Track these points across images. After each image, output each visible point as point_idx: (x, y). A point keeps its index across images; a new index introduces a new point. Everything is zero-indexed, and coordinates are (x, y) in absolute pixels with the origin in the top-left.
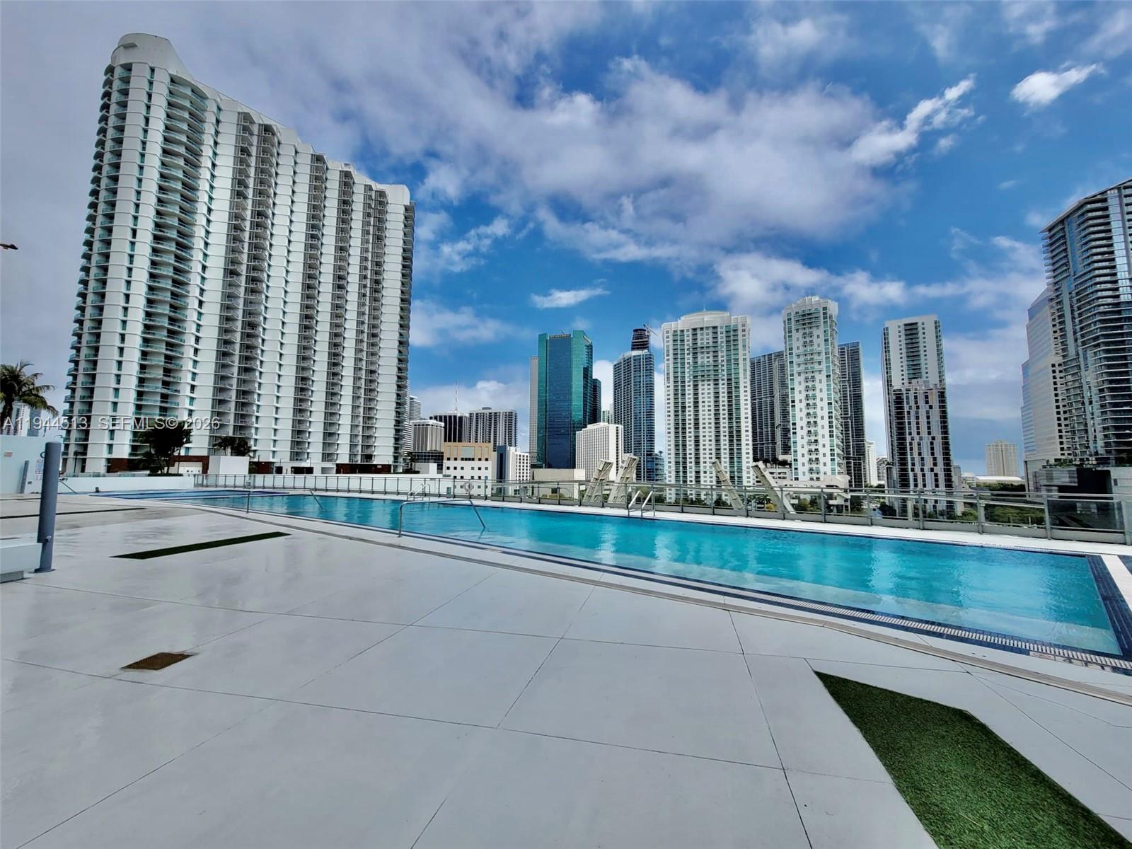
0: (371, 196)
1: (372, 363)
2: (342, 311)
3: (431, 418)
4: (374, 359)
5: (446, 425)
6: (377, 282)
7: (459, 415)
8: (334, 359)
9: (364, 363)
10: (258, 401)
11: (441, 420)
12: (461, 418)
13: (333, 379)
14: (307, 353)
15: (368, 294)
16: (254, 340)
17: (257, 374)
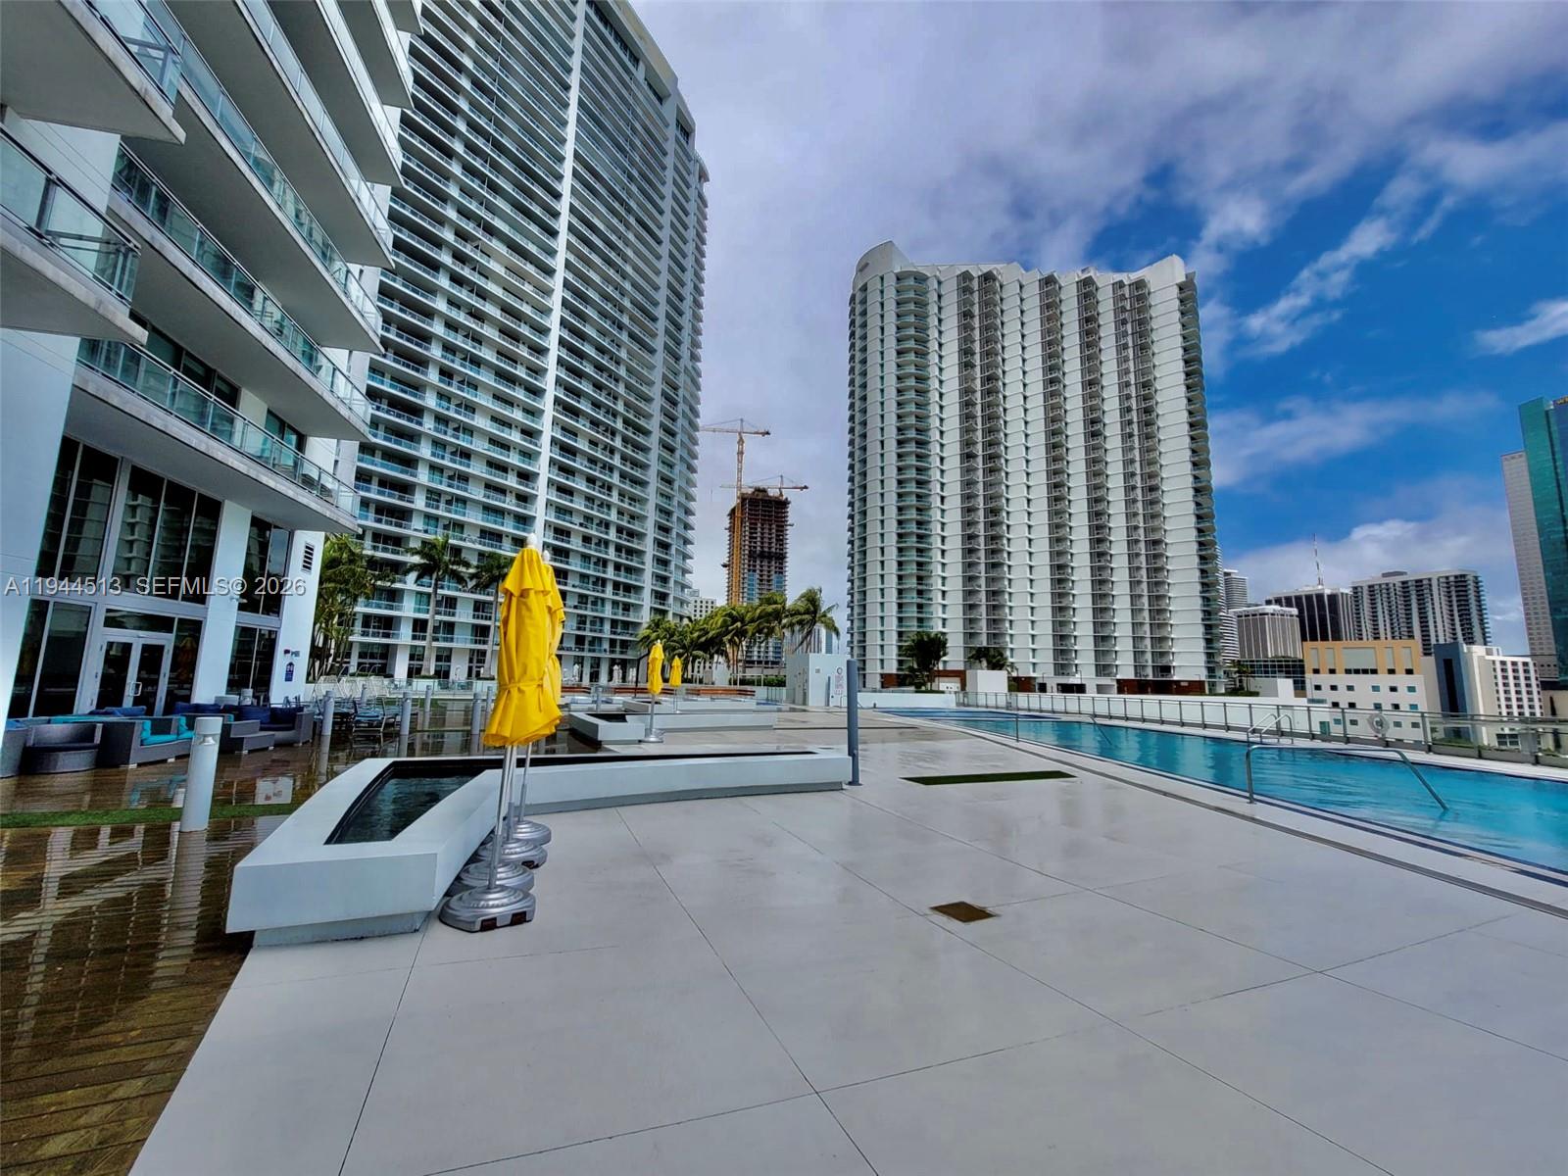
0: (1124, 295)
1: (1154, 530)
2: (1102, 466)
3: (1269, 602)
4: (1156, 523)
5: (1301, 611)
6: (1148, 411)
7: (1327, 592)
8: (1098, 534)
9: (1141, 531)
10: (1010, 601)
11: (1289, 604)
12: (1333, 598)
13: (1099, 561)
14: (1061, 533)
15: (1136, 433)
16: (998, 529)
17: (1006, 569)
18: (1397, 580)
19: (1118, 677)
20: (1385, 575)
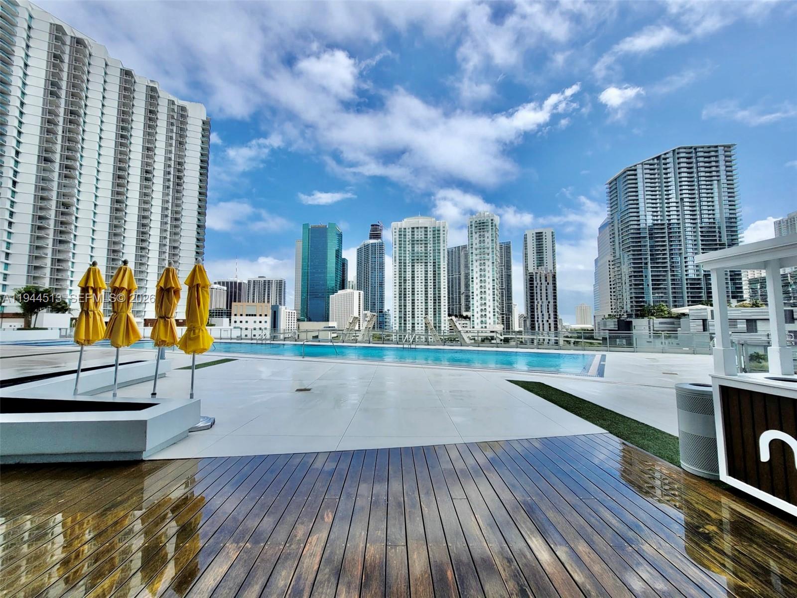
0: (174, 109)
1: (175, 241)
2: (149, 199)
3: (215, 283)
4: (177, 237)
5: (228, 289)
6: (179, 178)
7: (238, 281)
8: (142, 236)
9: (168, 240)
10: (73, 268)
11: (223, 285)
12: (240, 284)
13: (141, 252)
14: (118, 231)
15: (171, 187)
16: (68, 217)
17: (72, 245)
18: (262, 279)
19: (145, 318)
20: (259, 277)
